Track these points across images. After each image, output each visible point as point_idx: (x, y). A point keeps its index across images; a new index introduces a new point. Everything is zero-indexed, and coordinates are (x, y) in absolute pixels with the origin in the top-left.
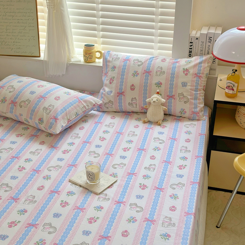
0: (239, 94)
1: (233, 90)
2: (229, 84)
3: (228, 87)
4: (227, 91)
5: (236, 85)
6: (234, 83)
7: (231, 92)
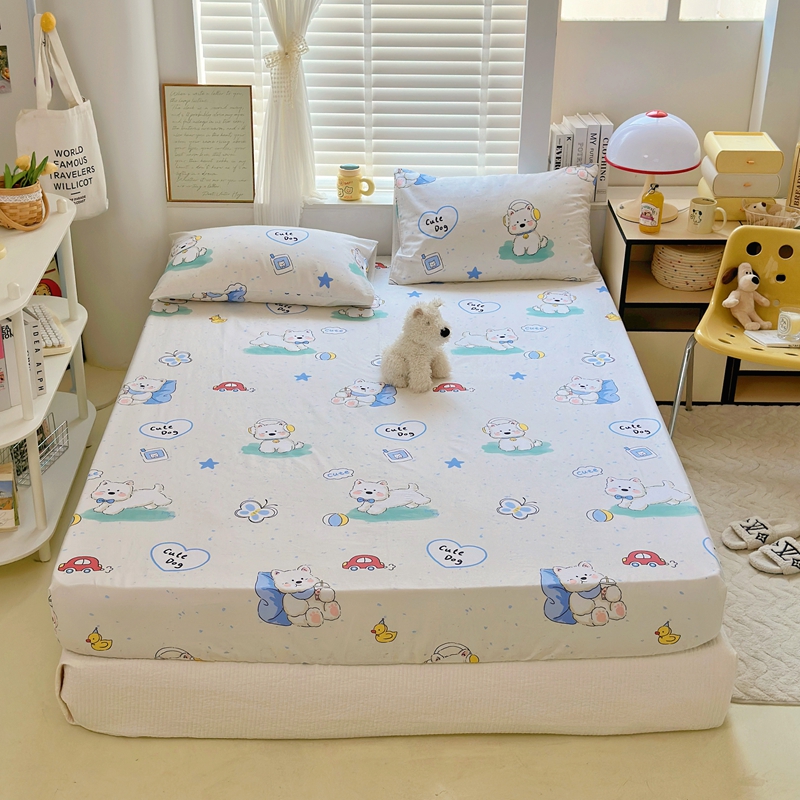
0: (663, 227)
1: (652, 219)
2: (644, 210)
3: (644, 215)
4: (642, 221)
5: (657, 210)
6: (653, 207)
7: (649, 223)
